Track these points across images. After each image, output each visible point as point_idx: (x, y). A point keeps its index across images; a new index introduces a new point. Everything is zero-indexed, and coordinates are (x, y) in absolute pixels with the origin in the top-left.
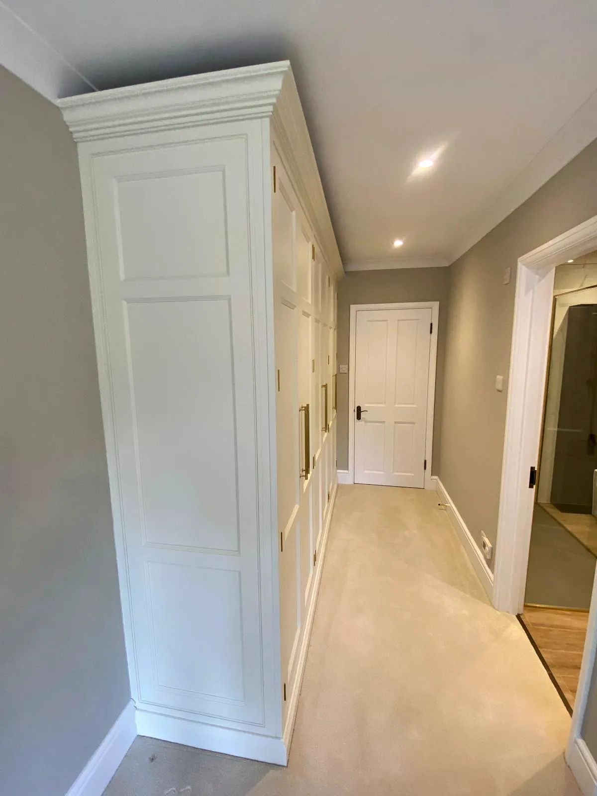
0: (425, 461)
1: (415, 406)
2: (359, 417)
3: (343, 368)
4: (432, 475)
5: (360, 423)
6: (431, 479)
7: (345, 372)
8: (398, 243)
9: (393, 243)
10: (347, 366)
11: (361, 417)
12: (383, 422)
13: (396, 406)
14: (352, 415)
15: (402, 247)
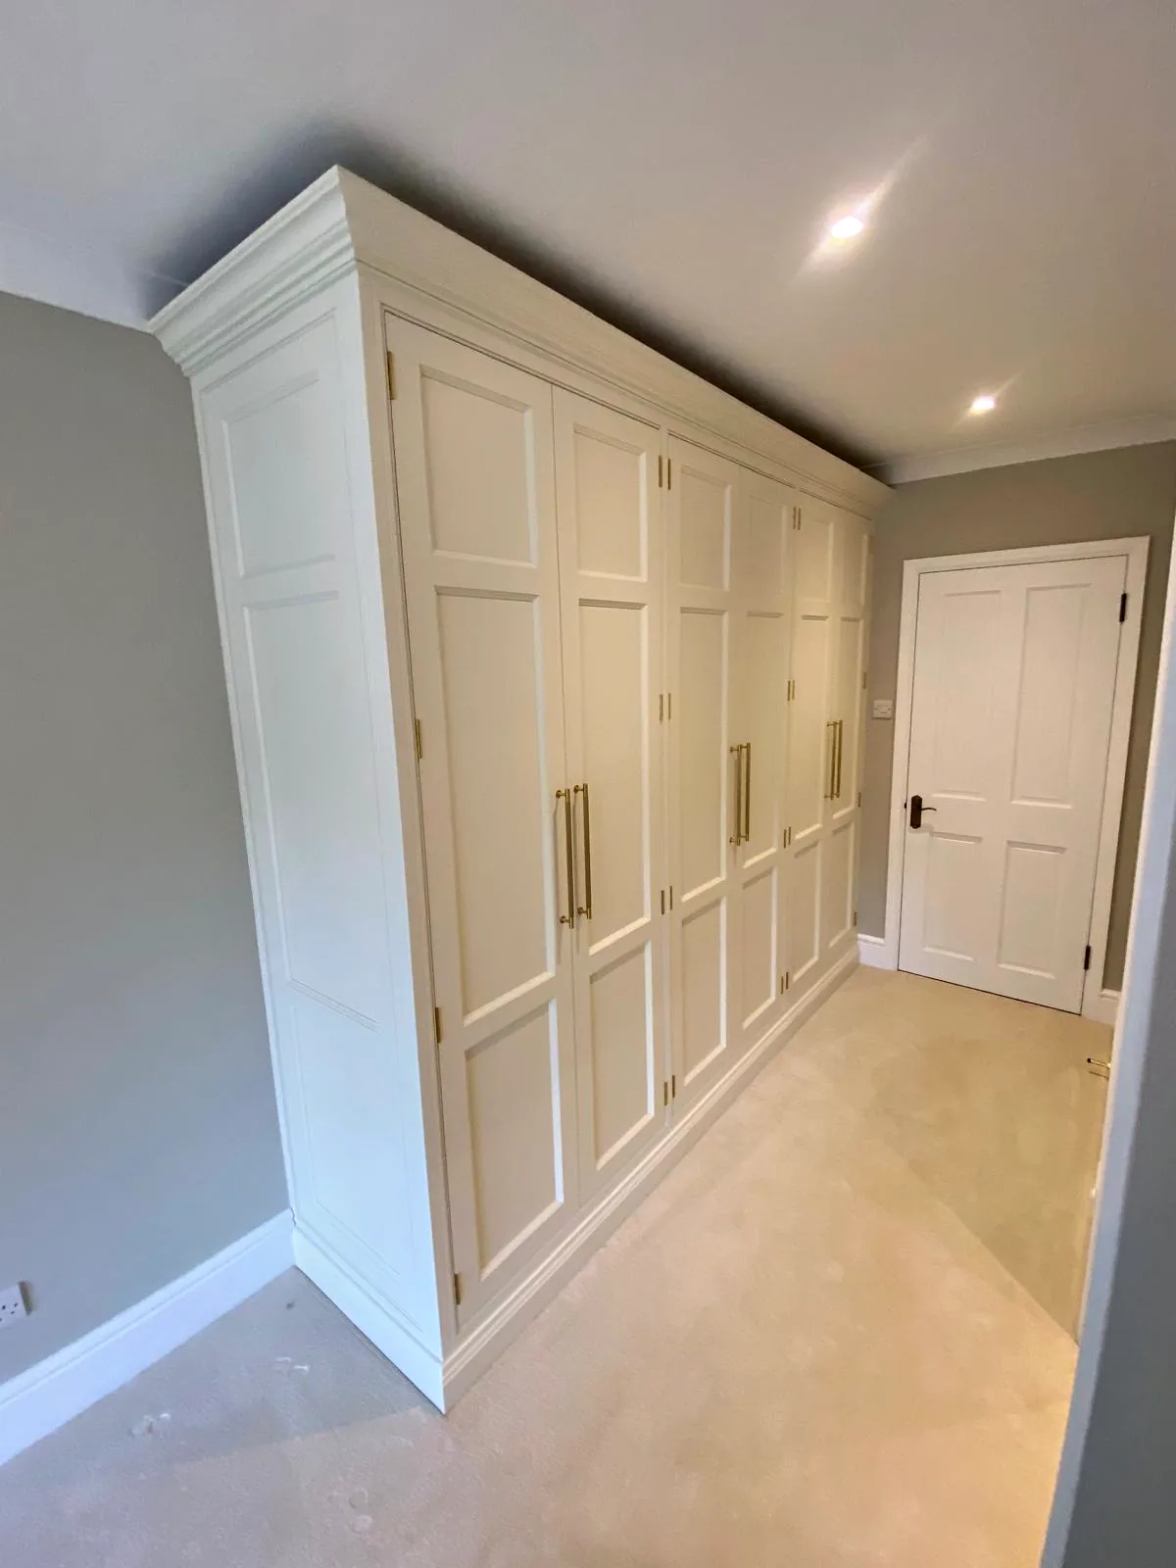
0: (1088, 950)
1: (1068, 807)
2: (916, 823)
3: (882, 706)
4: (1104, 986)
5: (915, 836)
6: (1102, 996)
7: (883, 716)
8: (983, 405)
9: (969, 406)
10: (890, 702)
11: (922, 823)
12: (978, 839)
13: (1014, 802)
14: (899, 815)
15: (990, 416)
